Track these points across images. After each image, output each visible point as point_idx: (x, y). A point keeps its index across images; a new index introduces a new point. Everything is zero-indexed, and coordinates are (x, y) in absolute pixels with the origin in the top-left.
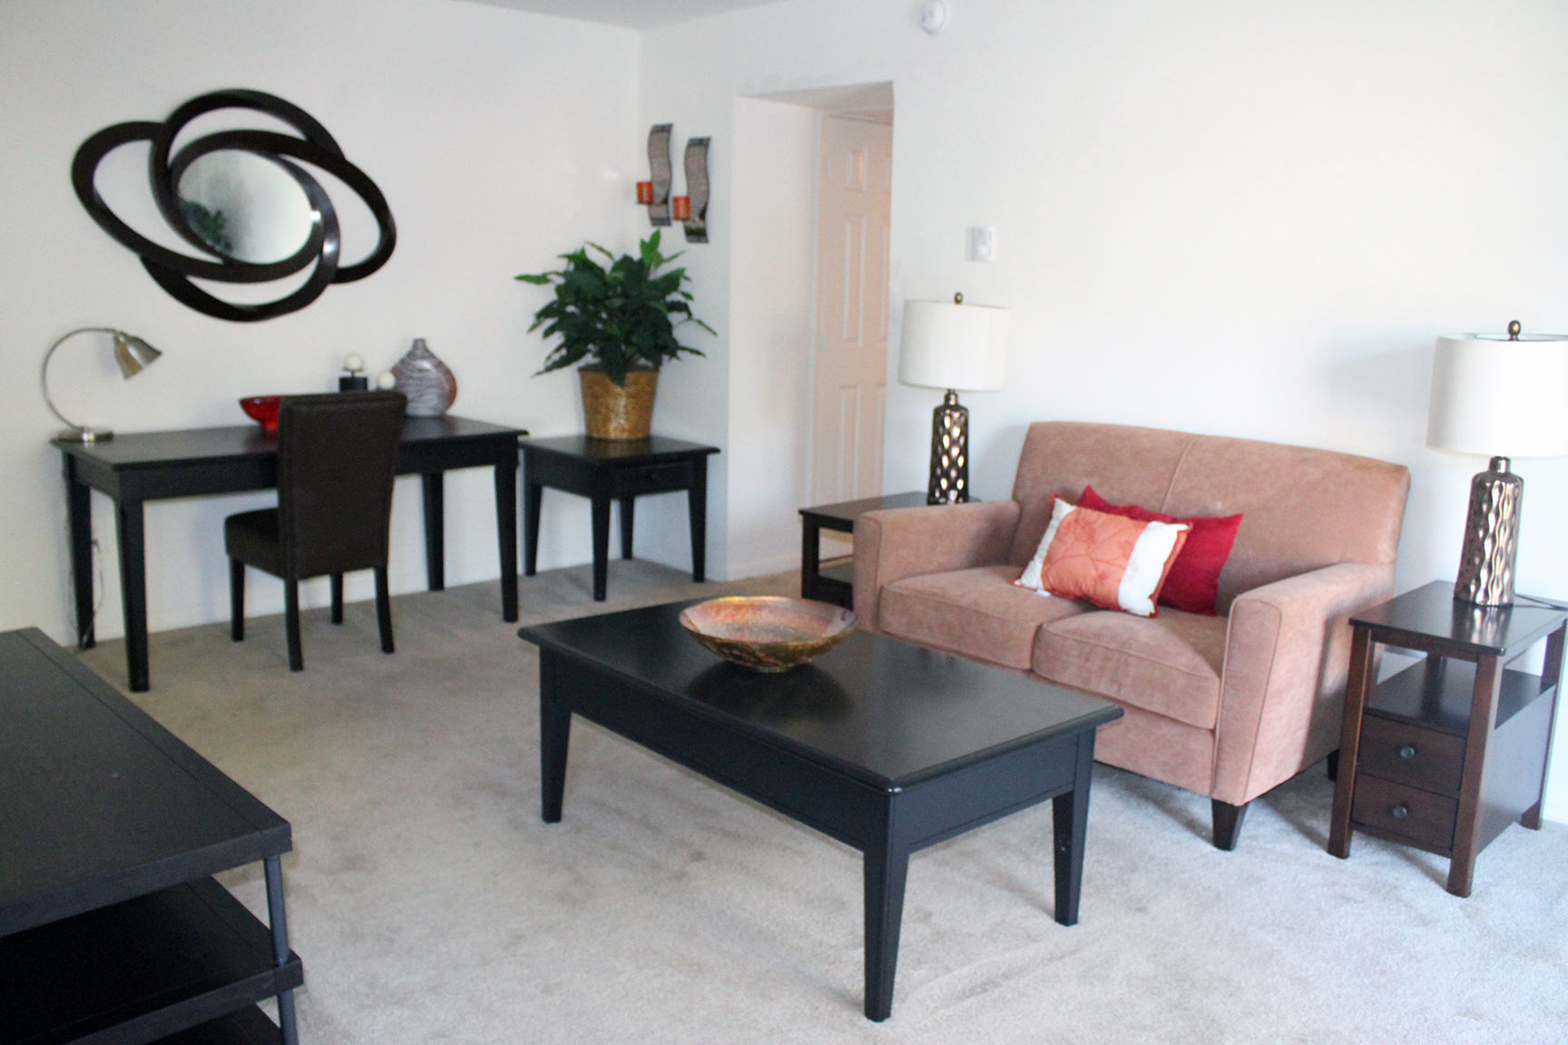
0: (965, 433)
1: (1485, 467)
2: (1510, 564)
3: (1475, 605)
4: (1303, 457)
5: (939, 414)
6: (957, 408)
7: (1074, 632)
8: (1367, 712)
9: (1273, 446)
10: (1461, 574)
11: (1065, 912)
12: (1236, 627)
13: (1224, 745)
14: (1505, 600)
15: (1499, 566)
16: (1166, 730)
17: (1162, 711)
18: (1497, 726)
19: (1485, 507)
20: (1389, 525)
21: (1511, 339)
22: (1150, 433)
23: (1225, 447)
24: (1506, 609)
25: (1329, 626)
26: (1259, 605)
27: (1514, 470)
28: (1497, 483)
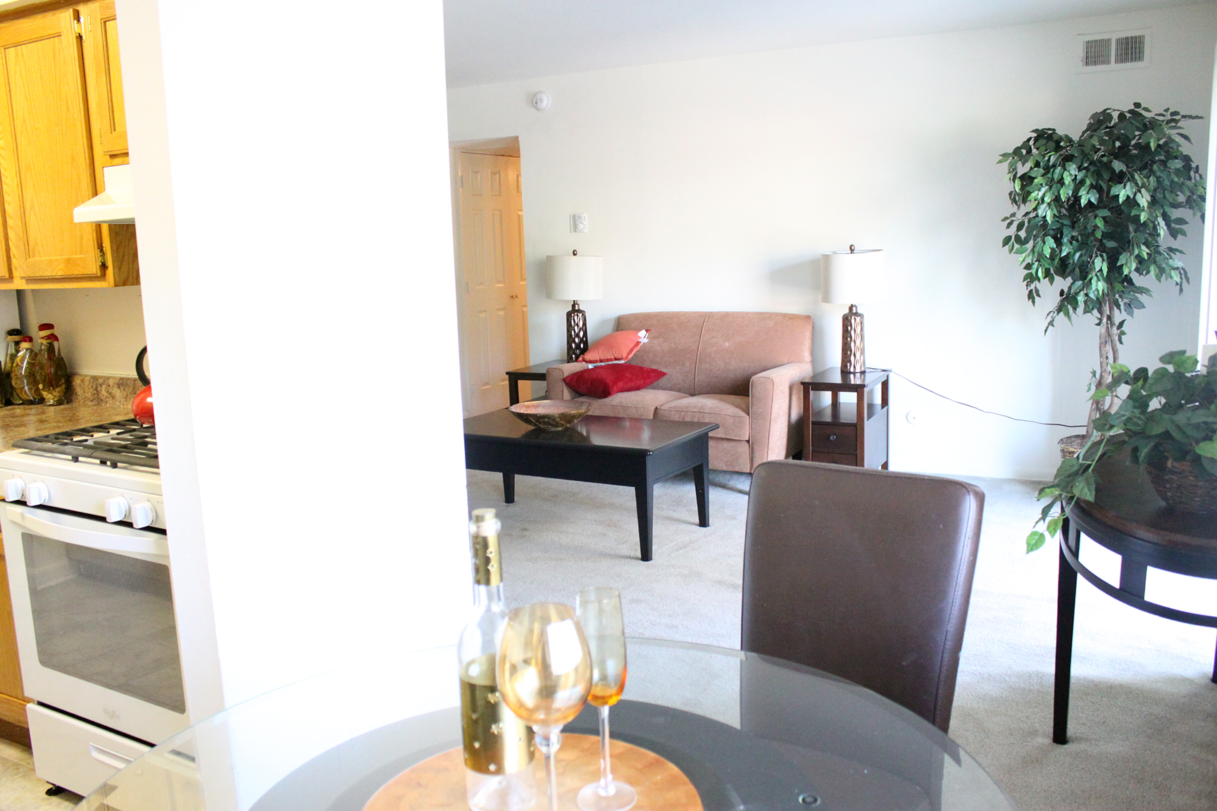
0: (585, 324)
1: (847, 311)
2: (862, 353)
3: (851, 373)
4: (763, 316)
5: (569, 315)
6: (579, 311)
7: (674, 407)
8: (813, 423)
9: (747, 313)
10: (843, 361)
11: (703, 522)
12: (754, 391)
13: (754, 447)
14: (863, 369)
15: (858, 355)
16: (726, 445)
17: (724, 436)
18: (868, 419)
19: (849, 328)
20: (807, 343)
21: (851, 253)
22: (685, 314)
23: (725, 316)
24: (863, 373)
25: (791, 388)
26: (762, 379)
27: (859, 311)
28: (853, 317)
